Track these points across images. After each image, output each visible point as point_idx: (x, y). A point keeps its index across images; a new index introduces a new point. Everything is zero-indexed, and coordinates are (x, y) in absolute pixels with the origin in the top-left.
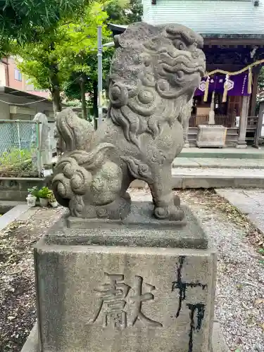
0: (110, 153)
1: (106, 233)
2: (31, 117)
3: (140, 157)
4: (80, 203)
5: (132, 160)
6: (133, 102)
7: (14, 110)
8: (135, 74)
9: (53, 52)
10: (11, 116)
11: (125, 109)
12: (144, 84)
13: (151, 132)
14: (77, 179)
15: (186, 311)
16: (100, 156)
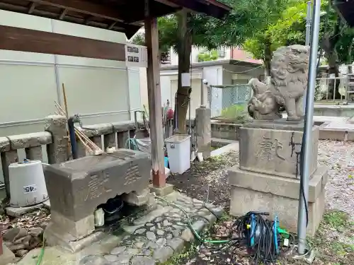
0: (269, 94)
1: (264, 125)
2: (247, 81)
3: (281, 96)
4: (257, 114)
5: (277, 97)
6: (277, 75)
7: (235, 77)
8: (278, 66)
9: (267, 32)
10: (233, 82)
11: (275, 78)
12: (283, 69)
13: (284, 85)
14: (256, 105)
15: (295, 155)
16: (266, 96)
